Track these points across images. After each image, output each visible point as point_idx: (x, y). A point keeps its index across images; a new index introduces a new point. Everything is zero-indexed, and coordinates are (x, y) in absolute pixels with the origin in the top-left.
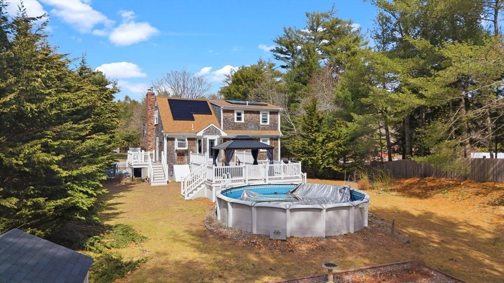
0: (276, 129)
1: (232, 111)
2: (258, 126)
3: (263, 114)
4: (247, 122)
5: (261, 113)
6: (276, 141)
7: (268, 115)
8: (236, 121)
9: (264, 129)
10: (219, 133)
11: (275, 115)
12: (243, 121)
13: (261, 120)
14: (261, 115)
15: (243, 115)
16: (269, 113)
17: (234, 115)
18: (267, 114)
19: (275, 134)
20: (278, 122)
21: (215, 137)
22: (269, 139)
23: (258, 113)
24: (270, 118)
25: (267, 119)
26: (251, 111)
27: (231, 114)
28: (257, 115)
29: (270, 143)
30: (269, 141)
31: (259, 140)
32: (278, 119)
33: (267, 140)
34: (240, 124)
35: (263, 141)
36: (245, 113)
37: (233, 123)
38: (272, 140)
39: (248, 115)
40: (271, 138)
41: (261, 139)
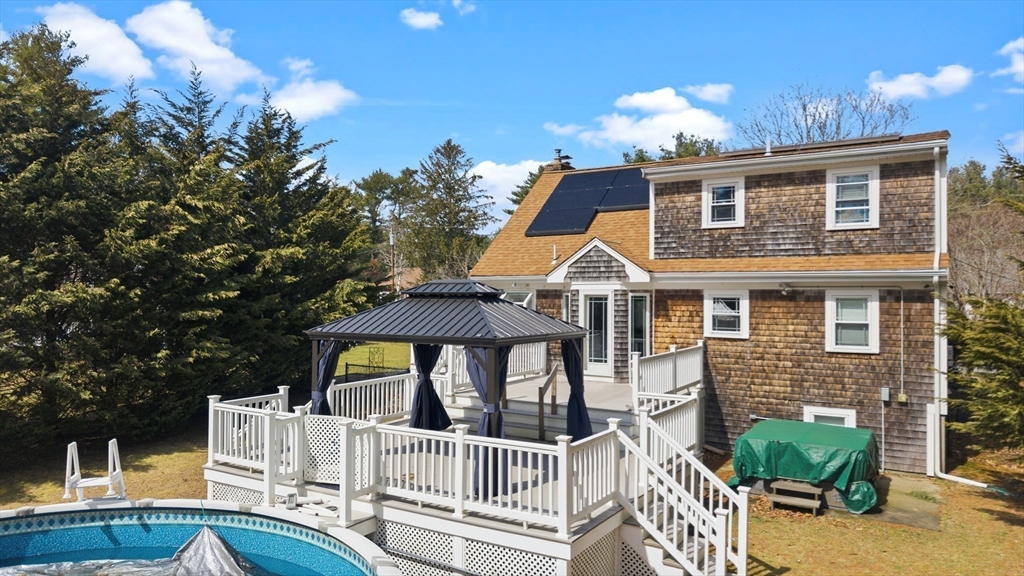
0: (925, 248)
1: (694, 186)
2: (813, 238)
3: (839, 179)
4: (757, 224)
5: (829, 175)
6: (918, 306)
7: (874, 186)
8: (707, 222)
9: (848, 245)
10: (621, 275)
11: (918, 181)
12: (740, 220)
13: (831, 209)
14: (830, 188)
15: (740, 198)
16: (876, 171)
17: (699, 199)
18: (866, 177)
19: (902, 272)
20: (931, 209)
21: (607, 288)
22: (876, 294)
23: (817, 177)
24: (885, 198)
25: (866, 202)
26: (779, 176)
27: (690, 198)
28: (812, 189)
29: (883, 312)
30: (874, 307)
31: (820, 298)
32: (930, 198)
33: (866, 300)
34: (726, 235)
35: (842, 303)
36: (747, 188)
37: (695, 231)
38: (898, 300)
39: (766, 195)
40: (890, 293)
41: (829, 293)
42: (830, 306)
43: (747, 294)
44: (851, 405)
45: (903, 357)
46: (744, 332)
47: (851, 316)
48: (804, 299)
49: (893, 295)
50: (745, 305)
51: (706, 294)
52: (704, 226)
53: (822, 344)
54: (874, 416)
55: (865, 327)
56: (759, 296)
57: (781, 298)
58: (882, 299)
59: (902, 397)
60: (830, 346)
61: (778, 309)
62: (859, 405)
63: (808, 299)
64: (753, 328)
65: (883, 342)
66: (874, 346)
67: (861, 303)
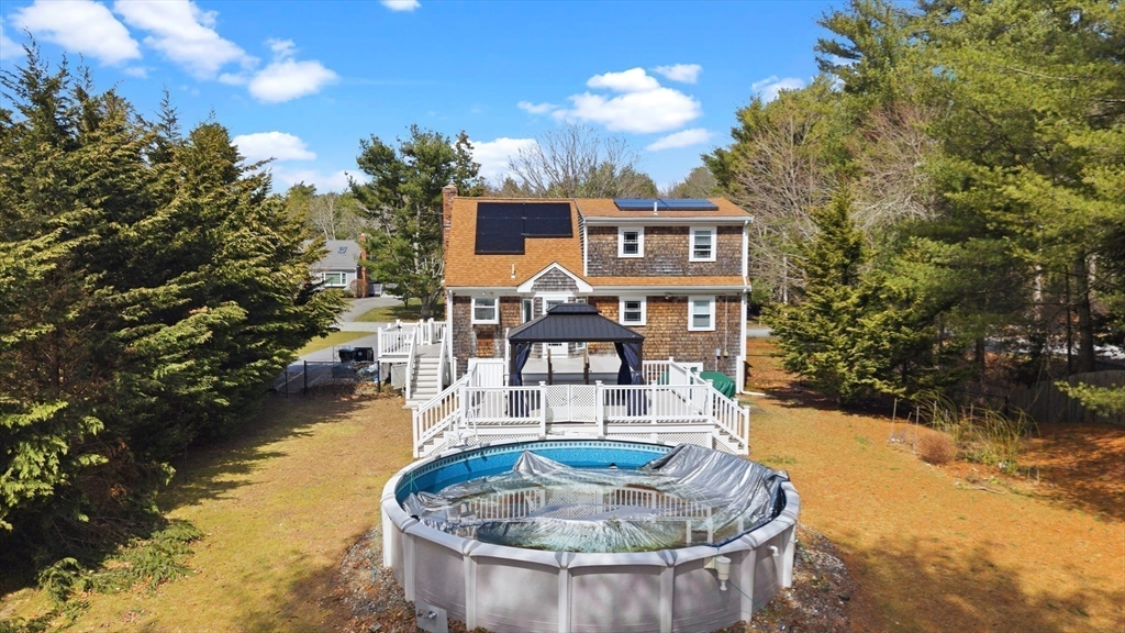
0: (737, 273)
2: (682, 267)
3: (697, 233)
4: (651, 256)
5: (691, 230)
6: (734, 304)
7: (714, 237)
8: (621, 254)
9: (700, 271)
10: (573, 287)
11: (735, 236)
12: (640, 253)
13: (692, 250)
14: (692, 238)
15: (641, 239)
16: (715, 230)
17: (617, 239)
18: (709, 232)
19: (729, 287)
20: (741, 253)
21: (564, 297)
22: (714, 298)
23: (684, 230)
24: (719, 245)
25: (709, 247)
26: (664, 228)
27: (610, 238)
28: (682, 237)
29: (717, 308)
30: (713, 305)
31: (685, 300)
32: (740, 246)
33: (708, 302)
34: (633, 262)
35: (697, 303)
36: (646, 234)
37: (613, 259)
38: (724, 301)
39: (656, 238)
40: (720, 297)
41: (690, 298)
42: (691, 305)
43: (645, 299)
44: (701, 360)
45: (726, 332)
46: (643, 321)
47: (702, 311)
48: (677, 300)
49: (722, 298)
50: (644, 305)
51: (620, 299)
52: (620, 256)
53: (686, 327)
54: (712, 365)
55: (708, 316)
56: (652, 300)
57: (666, 301)
58: (717, 301)
59: (726, 354)
60: (691, 328)
61: (662, 307)
62: (704, 359)
63: (679, 301)
64: (649, 320)
65: (717, 324)
66: (712, 327)
67: (705, 303)
